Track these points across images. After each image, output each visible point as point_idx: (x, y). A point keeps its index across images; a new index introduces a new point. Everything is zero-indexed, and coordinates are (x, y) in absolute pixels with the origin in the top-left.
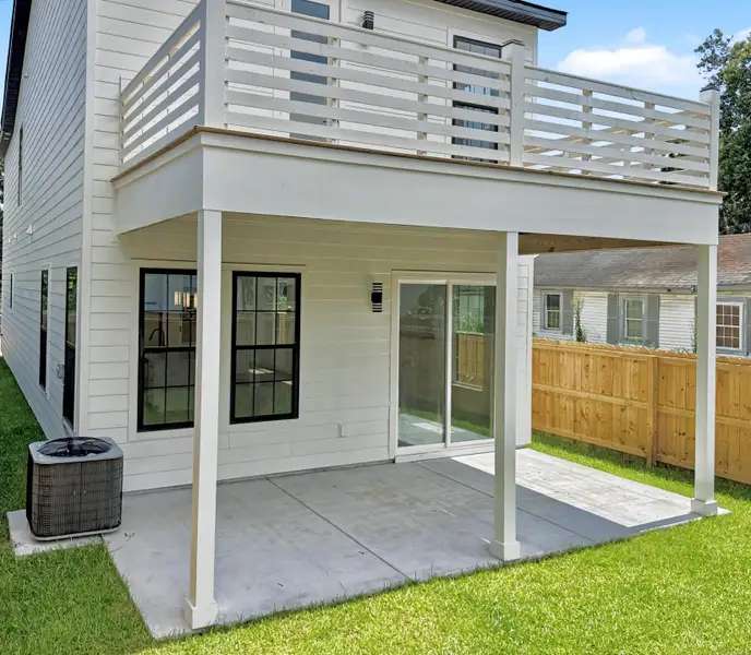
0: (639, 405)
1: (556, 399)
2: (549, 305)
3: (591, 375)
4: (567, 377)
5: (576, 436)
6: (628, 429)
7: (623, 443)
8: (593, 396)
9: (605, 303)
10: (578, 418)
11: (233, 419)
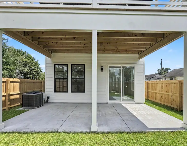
0: (176, 95)
1: (156, 94)
3: (164, 88)
4: (158, 89)
5: (160, 102)
6: (173, 101)
7: (172, 105)
8: (164, 93)
10: (161, 98)
11: (72, 92)
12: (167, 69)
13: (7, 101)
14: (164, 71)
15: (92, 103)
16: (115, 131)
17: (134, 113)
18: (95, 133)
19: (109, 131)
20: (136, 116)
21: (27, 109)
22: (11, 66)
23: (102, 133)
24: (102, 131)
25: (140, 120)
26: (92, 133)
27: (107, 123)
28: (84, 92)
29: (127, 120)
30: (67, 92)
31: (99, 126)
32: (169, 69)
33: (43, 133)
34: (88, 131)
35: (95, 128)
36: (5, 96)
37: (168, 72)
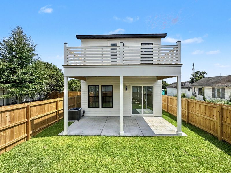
0: (185, 110)
2: (199, 90)
6: (184, 115)
7: (183, 118)
9: (212, 89)
11: (102, 107)
12: (203, 73)
13: (57, 115)
14: (200, 76)
15: (120, 116)
16: (134, 136)
17: (150, 125)
18: (122, 136)
19: (130, 135)
20: (151, 127)
21: (72, 121)
22: (42, 80)
23: (126, 136)
24: (127, 135)
25: (152, 130)
26: (120, 136)
27: (129, 131)
28: (112, 107)
29: (143, 129)
30: (99, 107)
31: (124, 132)
32: (206, 73)
33: (93, 136)
34: (118, 135)
35: (122, 133)
36: (56, 112)
37: (204, 77)
